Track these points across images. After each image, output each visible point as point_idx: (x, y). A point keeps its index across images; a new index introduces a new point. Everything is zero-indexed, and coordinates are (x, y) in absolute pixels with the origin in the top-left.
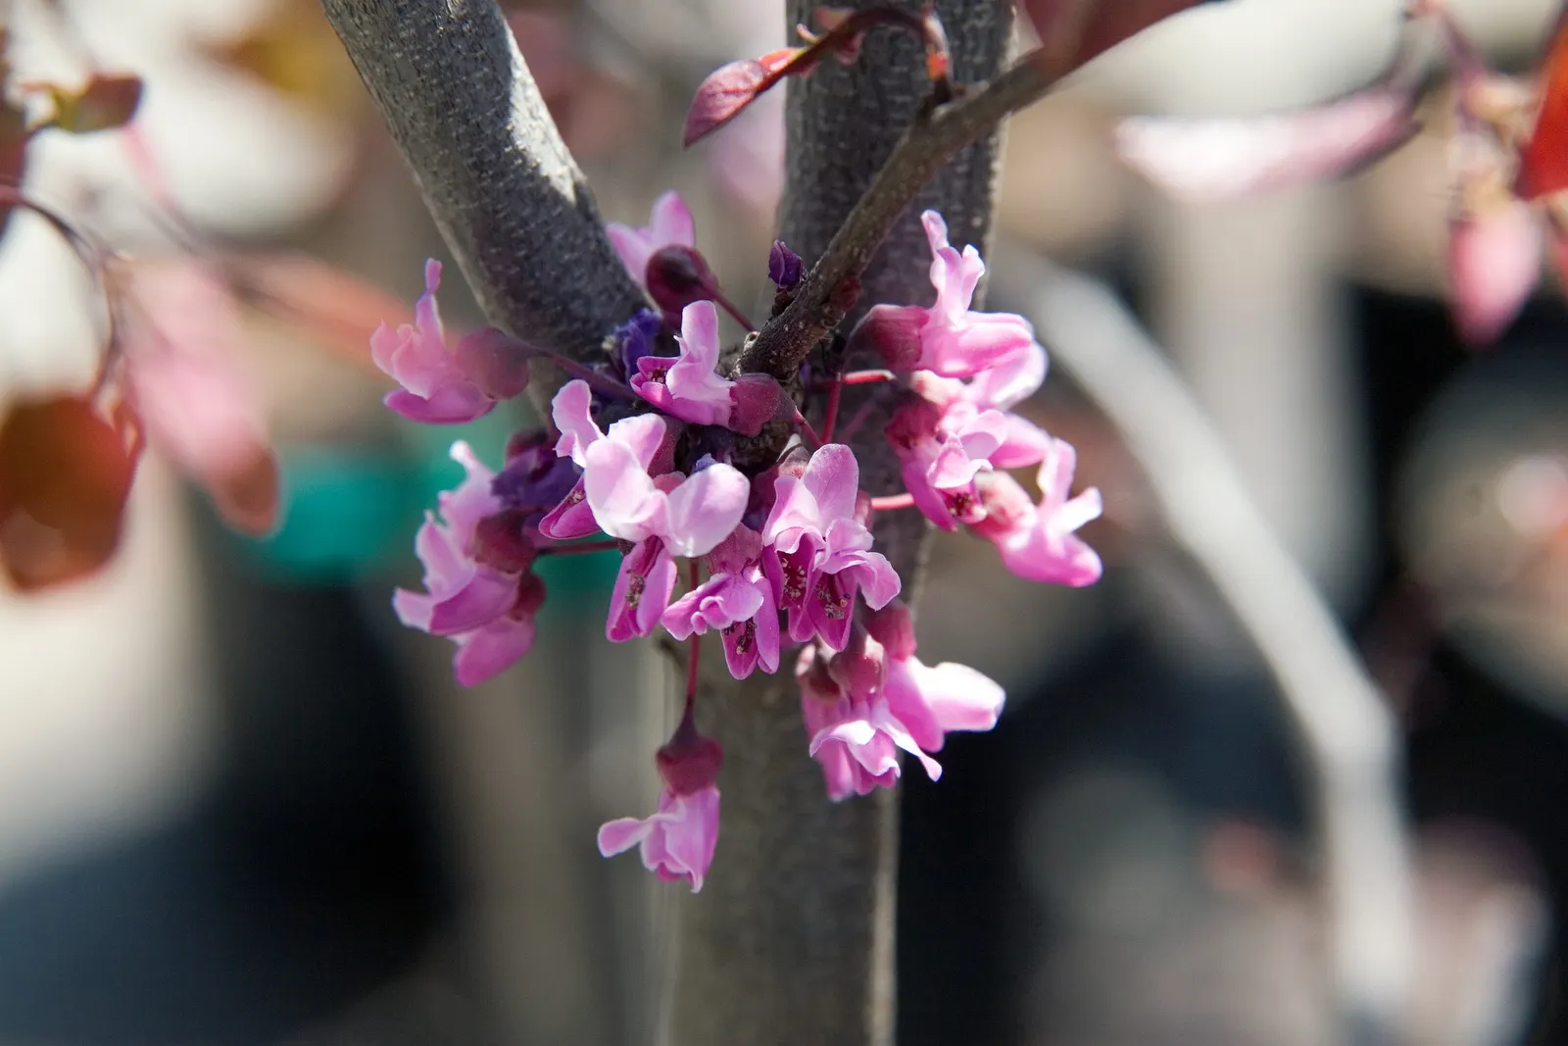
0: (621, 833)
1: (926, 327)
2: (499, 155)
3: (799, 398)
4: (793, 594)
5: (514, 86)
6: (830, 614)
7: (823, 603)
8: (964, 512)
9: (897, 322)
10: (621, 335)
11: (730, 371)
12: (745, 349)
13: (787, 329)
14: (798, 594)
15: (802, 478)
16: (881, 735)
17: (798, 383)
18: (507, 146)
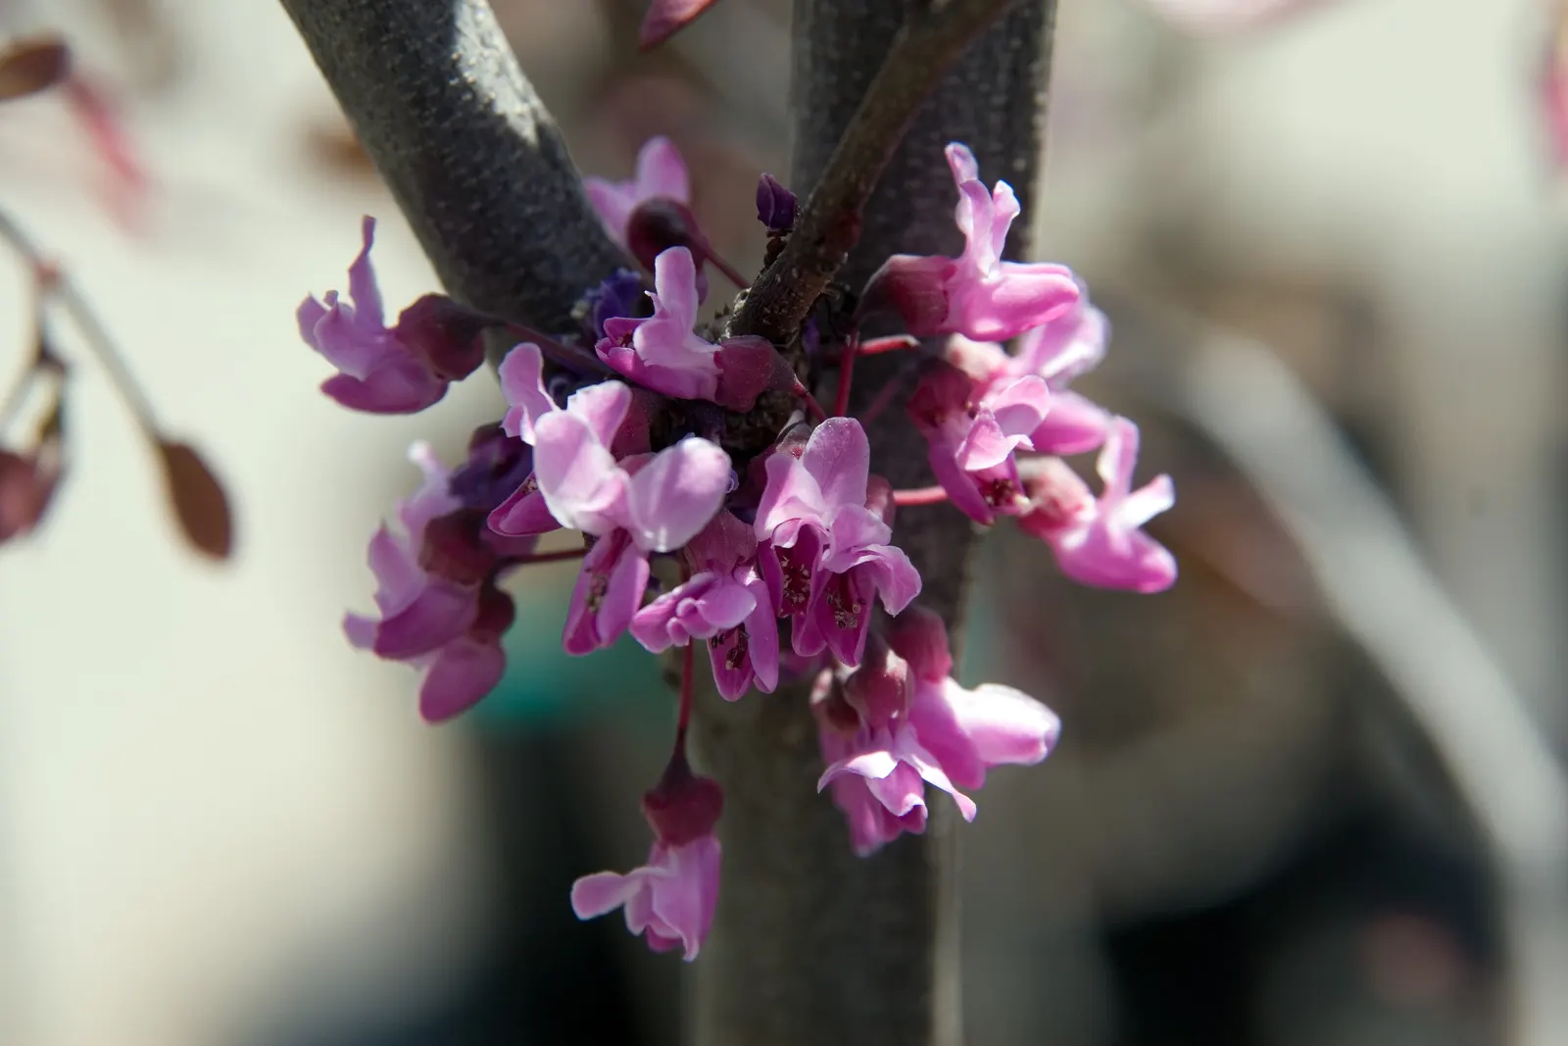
0: (600, 892)
1: (953, 280)
2: (443, 86)
3: (804, 369)
4: (795, 599)
5: (461, 9)
6: (841, 622)
7: (833, 608)
8: (1003, 501)
9: (917, 274)
10: (593, 300)
11: (719, 336)
12: (735, 310)
13: (779, 279)
14: (802, 599)
15: (802, 458)
16: (904, 769)
17: (802, 350)
18: (452, 78)
